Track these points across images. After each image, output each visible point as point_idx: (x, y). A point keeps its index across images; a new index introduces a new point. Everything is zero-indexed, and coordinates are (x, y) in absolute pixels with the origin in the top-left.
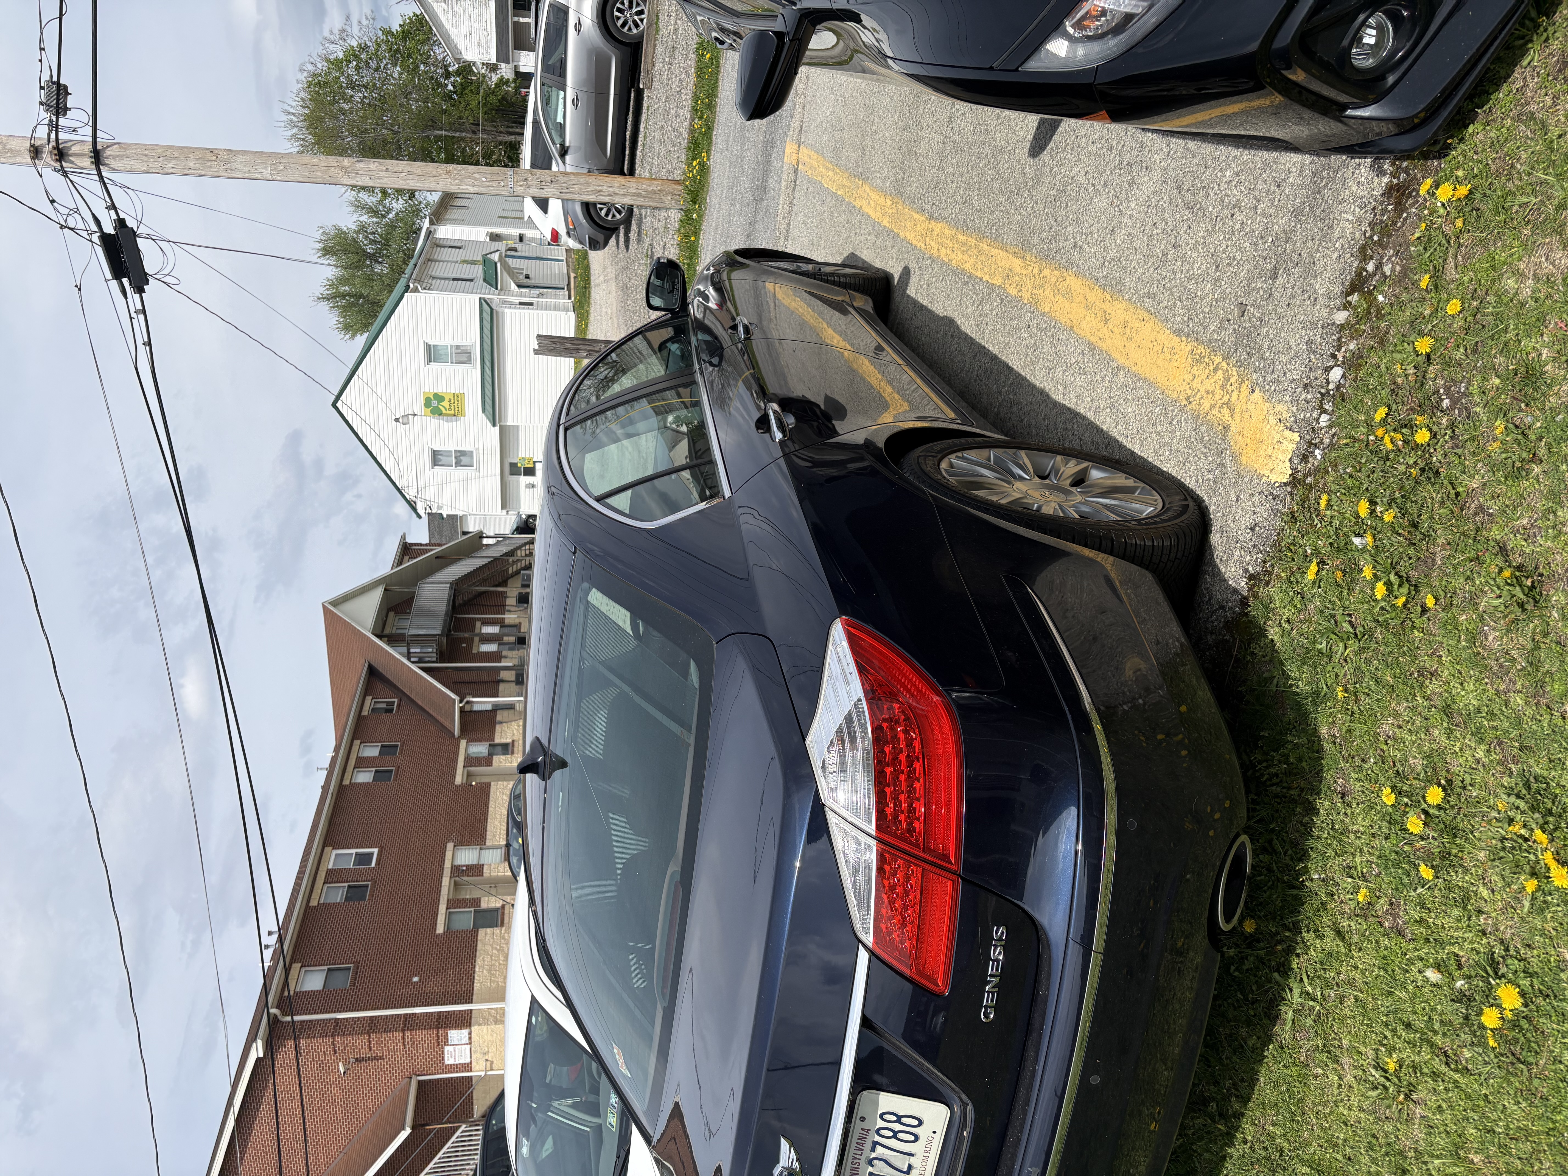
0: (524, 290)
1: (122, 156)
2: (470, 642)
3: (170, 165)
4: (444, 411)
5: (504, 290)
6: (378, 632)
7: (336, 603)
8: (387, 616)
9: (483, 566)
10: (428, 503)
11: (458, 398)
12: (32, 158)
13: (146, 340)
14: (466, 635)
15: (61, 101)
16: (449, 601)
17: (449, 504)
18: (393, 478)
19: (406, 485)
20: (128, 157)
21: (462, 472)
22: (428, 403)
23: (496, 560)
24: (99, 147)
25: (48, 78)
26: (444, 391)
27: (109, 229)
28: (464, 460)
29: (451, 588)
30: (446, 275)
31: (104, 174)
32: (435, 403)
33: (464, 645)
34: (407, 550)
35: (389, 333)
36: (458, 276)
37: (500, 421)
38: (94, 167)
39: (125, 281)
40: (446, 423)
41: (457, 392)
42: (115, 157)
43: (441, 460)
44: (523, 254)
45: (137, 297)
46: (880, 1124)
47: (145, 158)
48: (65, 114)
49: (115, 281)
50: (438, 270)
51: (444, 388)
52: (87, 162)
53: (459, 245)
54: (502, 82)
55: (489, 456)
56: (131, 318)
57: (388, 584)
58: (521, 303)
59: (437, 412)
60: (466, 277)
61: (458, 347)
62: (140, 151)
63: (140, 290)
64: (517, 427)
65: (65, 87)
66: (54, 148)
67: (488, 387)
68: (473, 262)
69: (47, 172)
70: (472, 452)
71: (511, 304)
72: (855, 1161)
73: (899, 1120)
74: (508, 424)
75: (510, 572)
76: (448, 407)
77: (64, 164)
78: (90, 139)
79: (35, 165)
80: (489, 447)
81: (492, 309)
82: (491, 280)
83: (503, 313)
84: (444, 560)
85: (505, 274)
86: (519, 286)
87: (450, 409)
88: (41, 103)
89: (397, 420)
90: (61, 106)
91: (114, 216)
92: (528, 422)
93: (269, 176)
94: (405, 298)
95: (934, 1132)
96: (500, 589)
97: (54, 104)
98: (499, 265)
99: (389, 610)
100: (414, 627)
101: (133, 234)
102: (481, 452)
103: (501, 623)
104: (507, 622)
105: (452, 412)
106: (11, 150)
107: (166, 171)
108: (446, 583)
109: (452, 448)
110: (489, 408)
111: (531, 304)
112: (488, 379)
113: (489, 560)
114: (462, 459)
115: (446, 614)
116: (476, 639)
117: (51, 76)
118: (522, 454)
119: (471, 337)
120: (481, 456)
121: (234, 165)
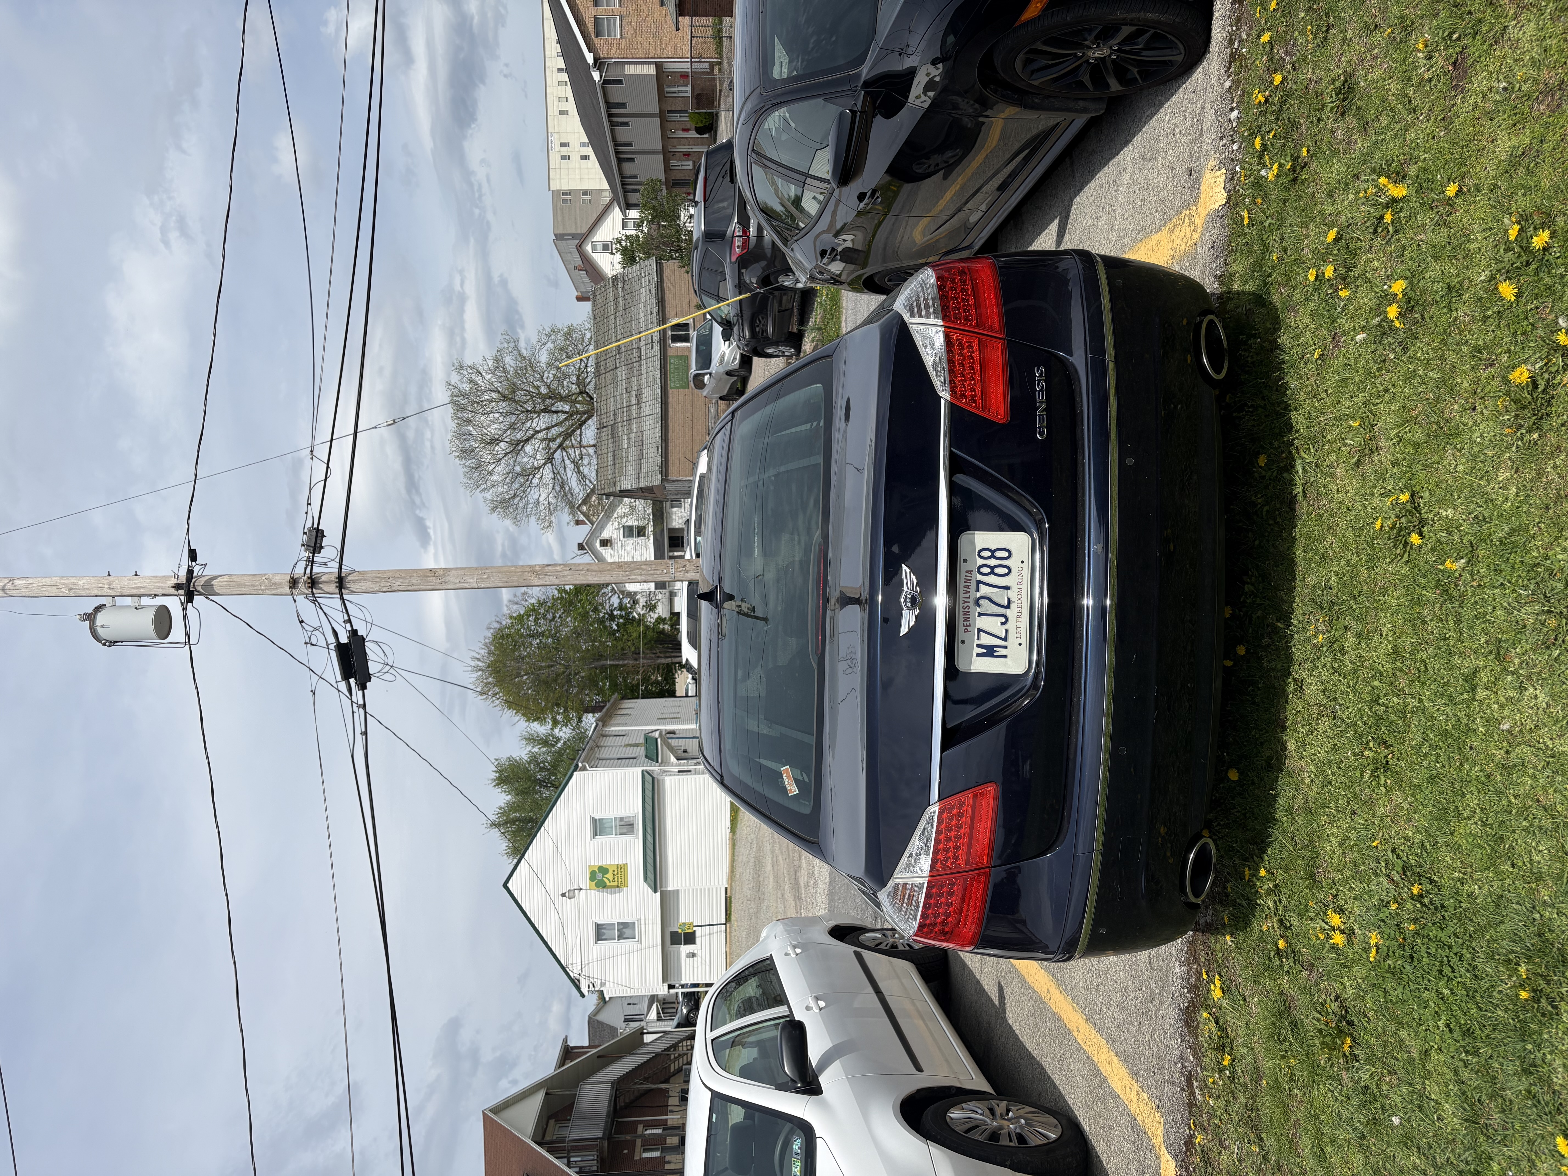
0: (682, 762)
1: (361, 580)
2: (632, 1146)
3: (397, 584)
4: (608, 883)
5: (665, 762)
6: (539, 1139)
7: (498, 1109)
8: (547, 1125)
9: (645, 1062)
10: (592, 980)
11: (622, 869)
12: (291, 588)
13: (363, 730)
14: (628, 1137)
15: (318, 541)
16: (610, 1101)
17: (612, 980)
18: (558, 956)
19: (570, 962)
20: (365, 580)
21: (625, 945)
22: (593, 876)
23: (657, 1055)
24: (343, 575)
25: (310, 525)
26: (609, 863)
27: (344, 639)
28: (627, 932)
29: (612, 1087)
30: (611, 756)
31: (345, 597)
32: (599, 876)
33: (626, 1151)
34: (568, 1053)
35: (559, 811)
36: (622, 756)
37: (661, 887)
38: (337, 590)
39: (352, 681)
40: (609, 896)
41: (621, 863)
42: (354, 581)
43: (604, 934)
44: (681, 736)
45: (360, 693)
46: (980, 562)
47: (378, 580)
48: (319, 552)
49: (344, 682)
50: (605, 753)
51: (609, 860)
52: (333, 588)
53: (623, 733)
54: (660, 620)
55: (650, 926)
56: (353, 712)
57: (549, 1086)
58: (679, 772)
59: (601, 885)
60: (630, 756)
61: (622, 819)
62: (374, 575)
63: (363, 687)
64: (678, 891)
65: (323, 531)
66: (308, 578)
67: (650, 854)
68: (637, 745)
69: (300, 599)
70: (634, 923)
71: (671, 773)
72: (966, 605)
73: (993, 556)
74: (669, 889)
75: (672, 1070)
76: (611, 879)
77: (315, 591)
78: (337, 570)
79: (292, 594)
80: (650, 917)
81: (653, 778)
82: (652, 755)
83: (664, 780)
84: (605, 1059)
85: (665, 748)
86: (678, 759)
87: (614, 881)
88: (303, 545)
89: (563, 895)
90: (318, 545)
91: (349, 628)
92: (688, 885)
93: (475, 585)
94: (574, 777)
95: (1022, 562)
96: (663, 1086)
97: (313, 545)
98: (659, 740)
99: (549, 1118)
100: (575, 1132)
101: (363, 639)
102: (643, 922)
103: (663, 1124)
104: (670, 1123)
105: (616, 884)
106: (276, 583)
107: (394, 589)
108: (607, 1082)
109: (615, 920)
110: (651, 876)
111: (690, 771)
112: (650, 846)
113: (651, 1056)
114: (625, 931)
115: (608, 1116)
116: (639, 1142)
117: (313, 524)
118: (682, 920)
119: (634, 808)
120: (643, 926)
121: (447, 579)
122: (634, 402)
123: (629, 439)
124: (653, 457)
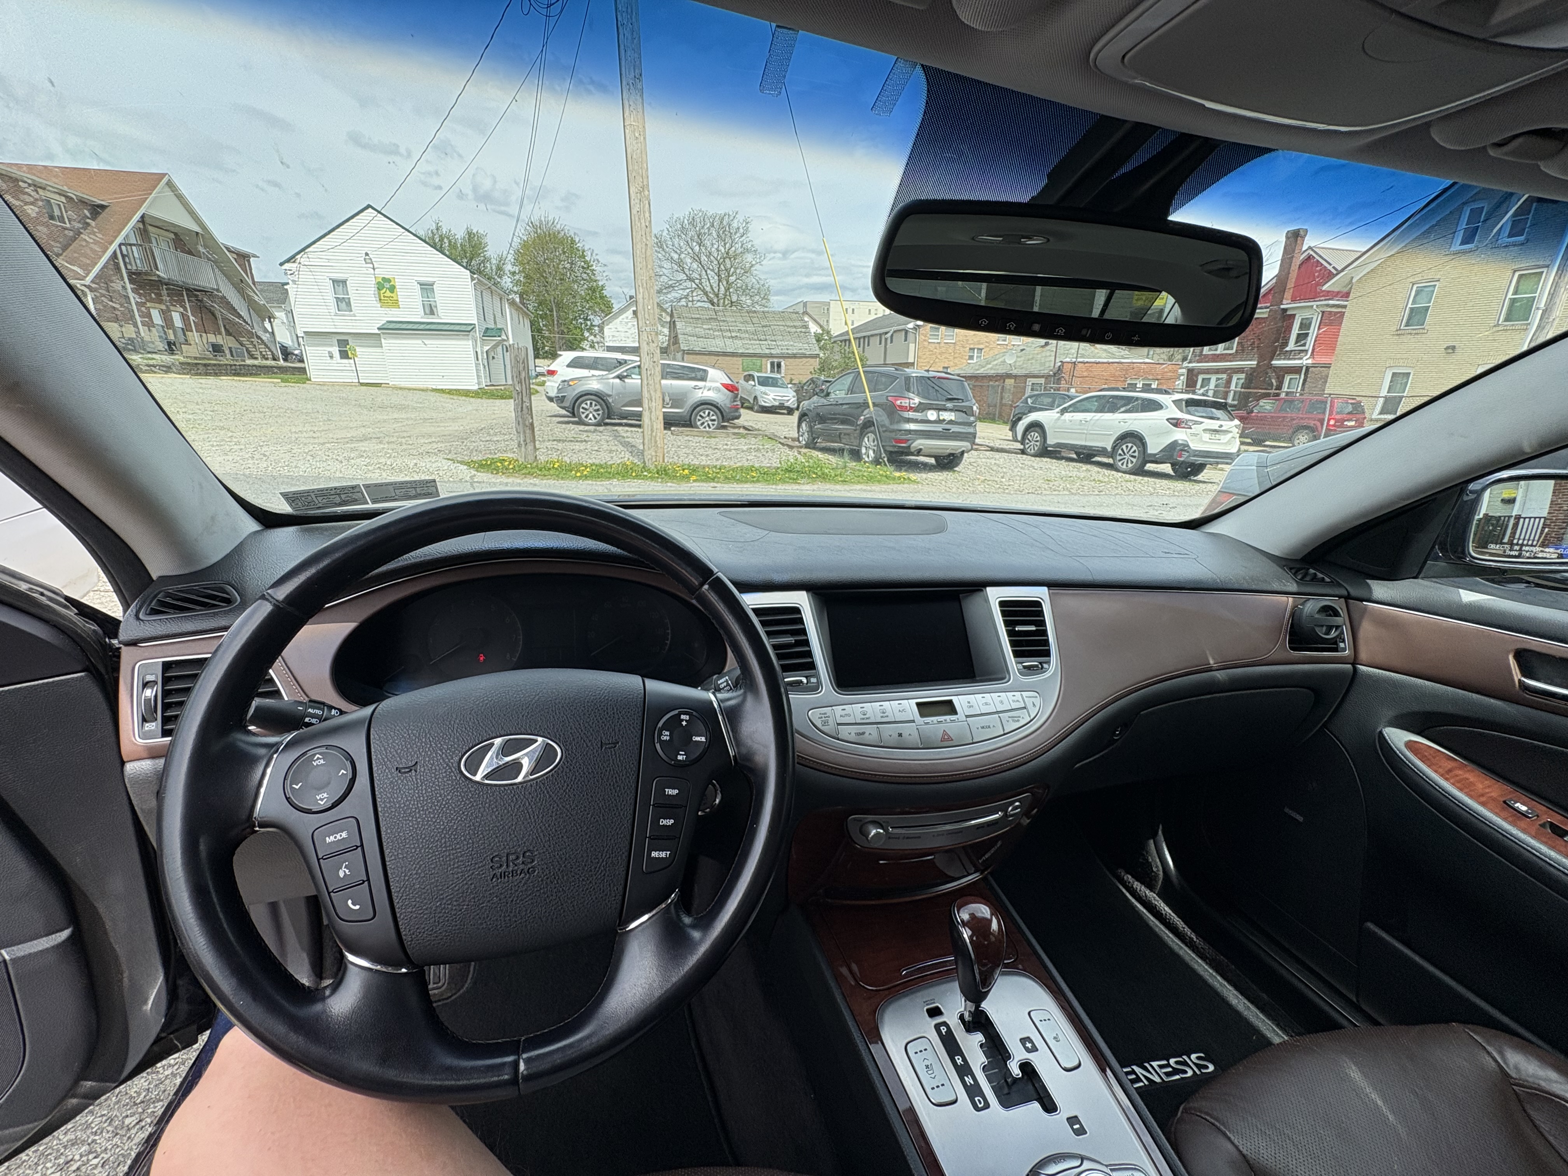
0: (485, 355)
2: (160, 302)
4: (382, 292)
5: (483, 341)
6: (147, 220)
7: (170, 184)
9: (242, 317)
10: (296, 273)
11: (396, 304)
14: (168, 299)
16: (198, 286)
18: (315, 246)
19: (309, 256)
21: (332, 302)
22: (386, 280)
23: (250, 328)
26: (398, 293)
28: (343, 305)
29: (213, 289)
30: (485, 302)
32: (387, 285)
33: (154, 296)
36: (486, 310)
37: (383, 333)
40: (373, 292)
41: (400, 303)
43: (338, 286)
50: (486, 297)
53: (504, 315)
55: (351, 324)
57: (204, 236)
58: (477, 352)
59: (380, 287)
60: (486, 317)
61: (436, 306)
64: (381, 346)
68: (495, 323)
70: (352, 311)
71: (474, 345)
74: (382, 340)
75: (242, 339)
80: (358, 325)
81: (469, 331)
82: (487, 332)
83: (468, 340)
85: (492, 343)
86: (487, 352)
87: (385, 297)
89: (367, 254)
92: (387, 354)
94: (466, 271)
98: (500, 339)
99: (176, 234)
100: (163, 253)
102: (353, 318)
103: (186, 329)
104: (189, 334)
108: (217, 287)
109: (352, 296)
110: (392, 326)
111: (478, 359)
113: (249, 323)
116: (164, 307)
118: (358, 349)
119: (445, 316)
120: (350, 318)
122: (734, 334)
123: (709, 329)
124: (699, 345)
